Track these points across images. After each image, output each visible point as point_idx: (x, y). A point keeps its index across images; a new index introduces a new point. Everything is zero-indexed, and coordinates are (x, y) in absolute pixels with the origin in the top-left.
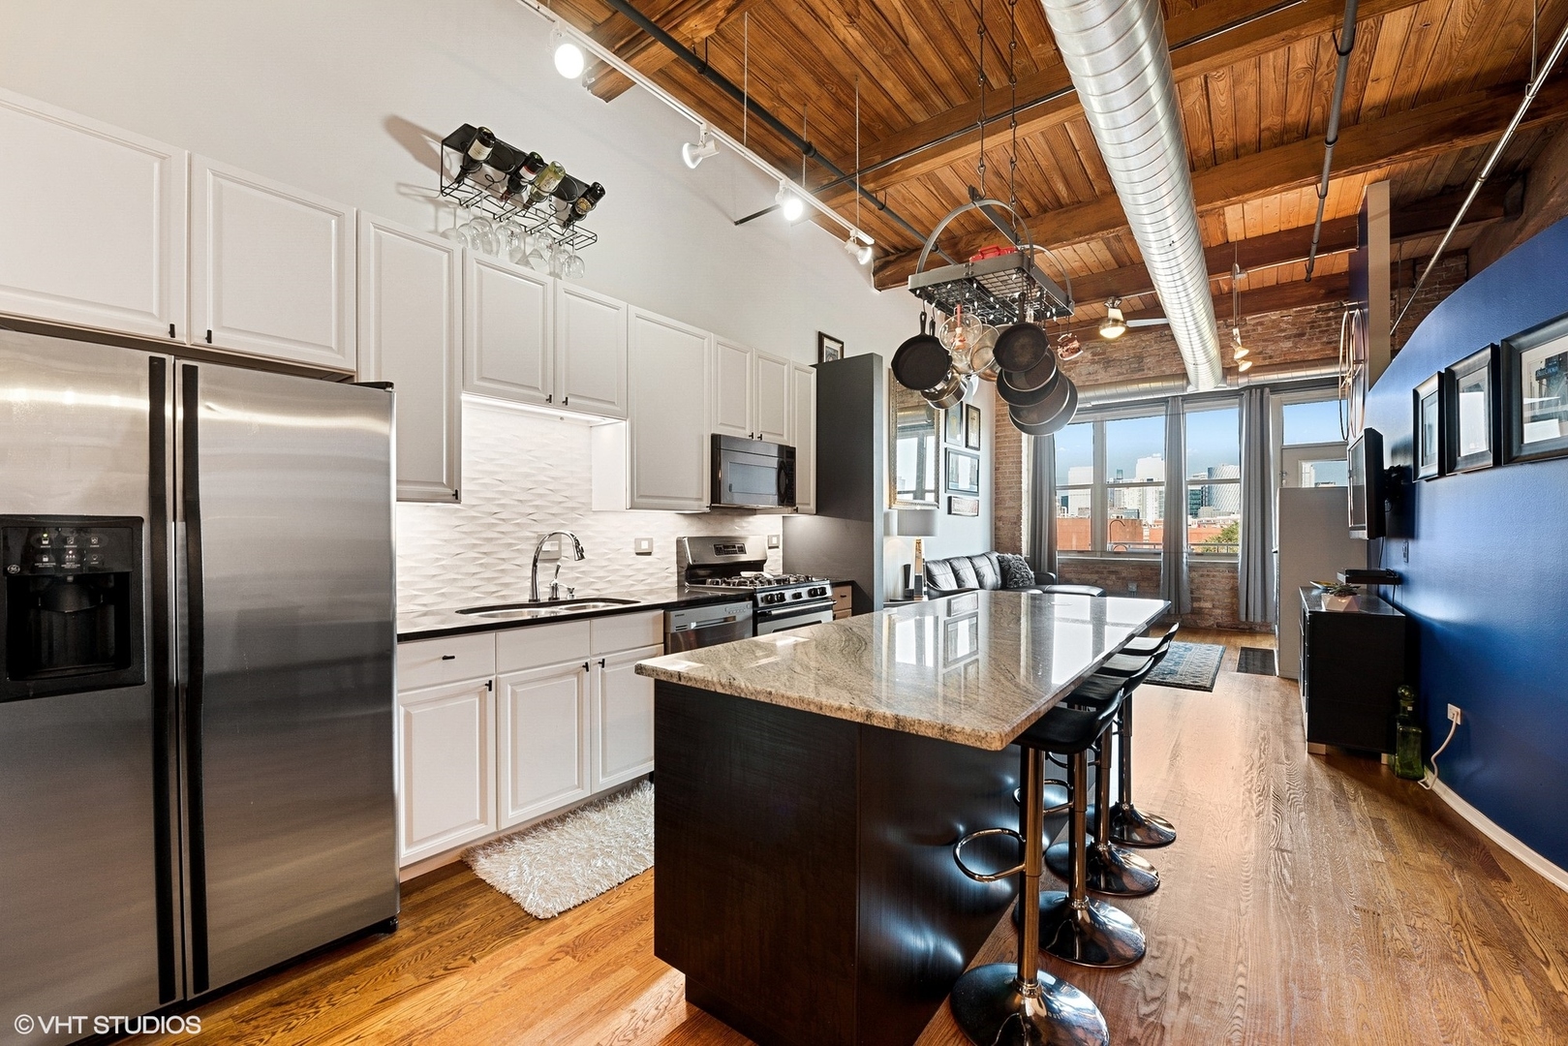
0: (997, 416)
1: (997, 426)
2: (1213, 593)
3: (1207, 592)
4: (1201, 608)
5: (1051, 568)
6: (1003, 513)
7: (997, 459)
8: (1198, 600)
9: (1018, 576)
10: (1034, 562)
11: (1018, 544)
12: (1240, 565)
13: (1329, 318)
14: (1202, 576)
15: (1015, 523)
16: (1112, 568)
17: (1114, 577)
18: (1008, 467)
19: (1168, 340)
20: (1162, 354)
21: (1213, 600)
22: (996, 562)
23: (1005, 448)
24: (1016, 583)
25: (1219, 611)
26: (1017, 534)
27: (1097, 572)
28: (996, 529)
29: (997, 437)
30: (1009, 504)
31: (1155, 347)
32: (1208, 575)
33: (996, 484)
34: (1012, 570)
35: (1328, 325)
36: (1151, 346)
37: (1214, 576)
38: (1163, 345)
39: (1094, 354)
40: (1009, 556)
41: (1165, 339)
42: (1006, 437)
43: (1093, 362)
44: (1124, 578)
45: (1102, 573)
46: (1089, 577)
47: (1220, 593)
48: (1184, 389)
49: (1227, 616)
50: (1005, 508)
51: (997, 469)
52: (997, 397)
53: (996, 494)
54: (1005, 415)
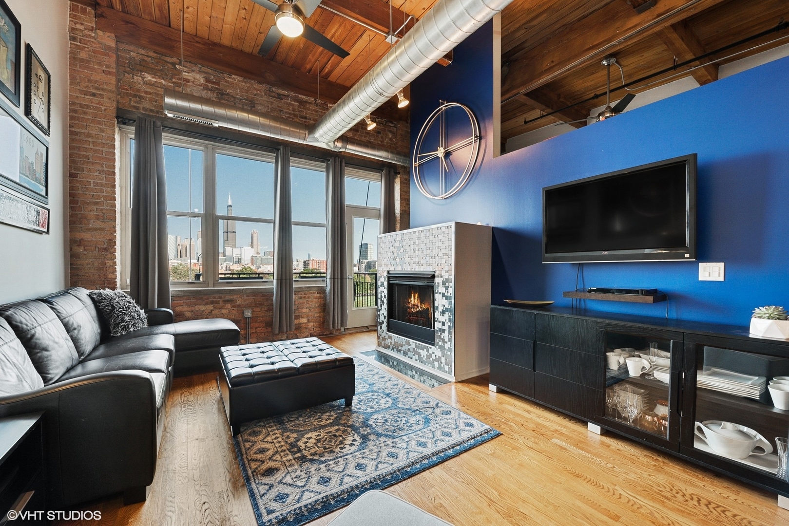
1: (72, 118)
2: (308, 310)
3: (304, 310)
4: (300, 324)
5: (163, 302)
7: (72, 162)
8: (298, 317)
9: (126, 318)
10: (141, 297)
11: (110, 276)
12: (328, 289)
14: (301, 298)
15: (106, 250)
16: (228, 297)
17: (229, 306)
18: (92, 177)
19: (274, 97)
20: (270, 106)
21: (308, 316)
22: (89, 302)
23: (86, 150)
24: (126, 328)
25: (311, 324)
27: (212, 303)
28: (72, 256)
29: (71, 133)
30: (99, 224)
31: (265, 98)
32: (305, 297)
33: (72, 195)
34: (117, 311)
36: (262, 96)
37: (308, 297)
38: (272, 99)
39: (207, 80)
40: (108, 292)
41: (273, 94)
42: (88, 135)
43: (206, 88)
44: (239, 306)
45: (217, 303)
46: (202, 308)
47: (312, 310)
49: (317, 327)
50: (89, 230)
51: (72, 176)
52: (73, 78)
53: (72, 208)
54: (88, 107)
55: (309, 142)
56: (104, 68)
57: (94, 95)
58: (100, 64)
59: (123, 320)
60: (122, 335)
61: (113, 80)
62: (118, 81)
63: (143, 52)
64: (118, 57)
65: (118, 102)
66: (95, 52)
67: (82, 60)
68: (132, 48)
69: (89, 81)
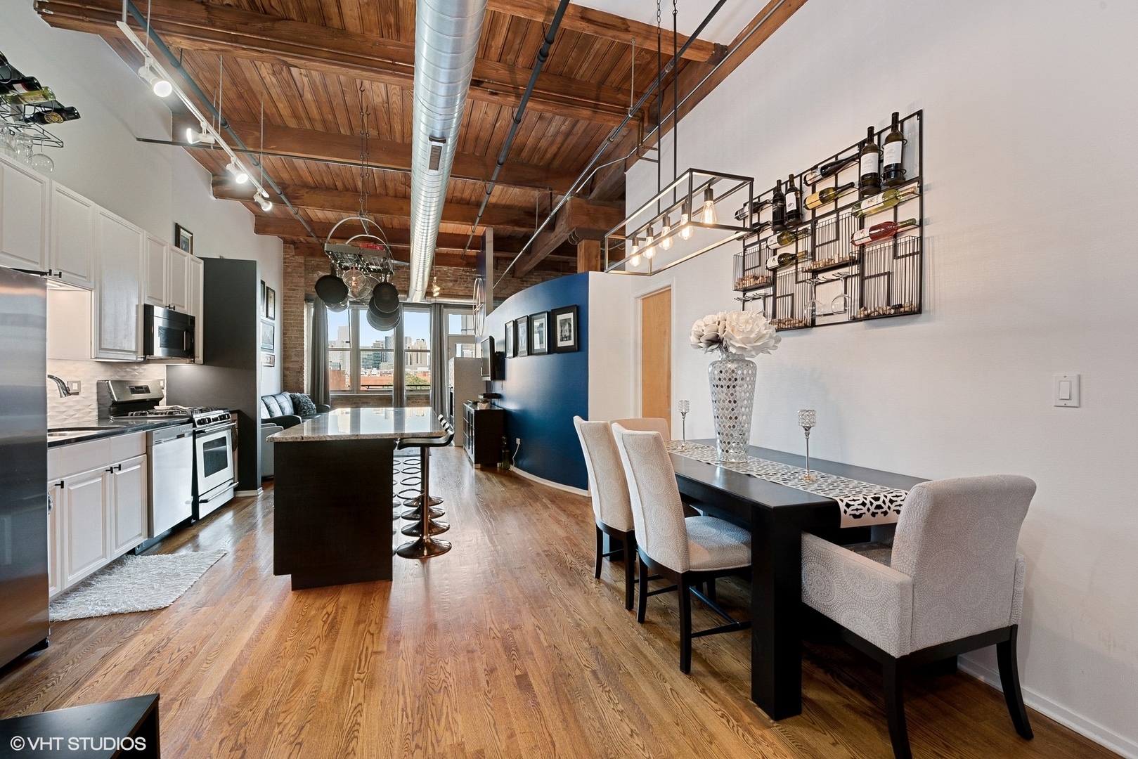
0: (285, 296)
1: (284, 304)
5: (326, 401)
6: (290, 365)
7: (284, 326)
9: (305, 407)
10: (314, 395)
11: (301, 387)
13: (467, 275)
14: (412, 402)
15: (299, 372)
16: (364, 400)
18: (293, 333)
22: (290, 399)
23: (291, 319)
24: (305, 412)
26: (301, 379)
28: (284, 376)
29: (284, 312)
30: (294, 359)
32: (415, 402)
33: (284, 344)
34: (302, 404)
35: (467, 279)
37: (417, 402)
40: (298, 394)
42: (292, 312)
48: (405, 300)
50: (292, 362)
51: (284, 334)
52: (285, 283)
53: (284, 351)
54: (291, 297)
55: (408, 301)
56: (299, 275)
57: (294, 290)
58: (297, 273)
59: (304, 409)
61: (303, 280)
62: (306, 279)
63: (318, 259)
64: (305, 265)
65: (306, 291)
66: (295, 267)
67: (289, 273)
68: (312, 259)
69: (292, 283)
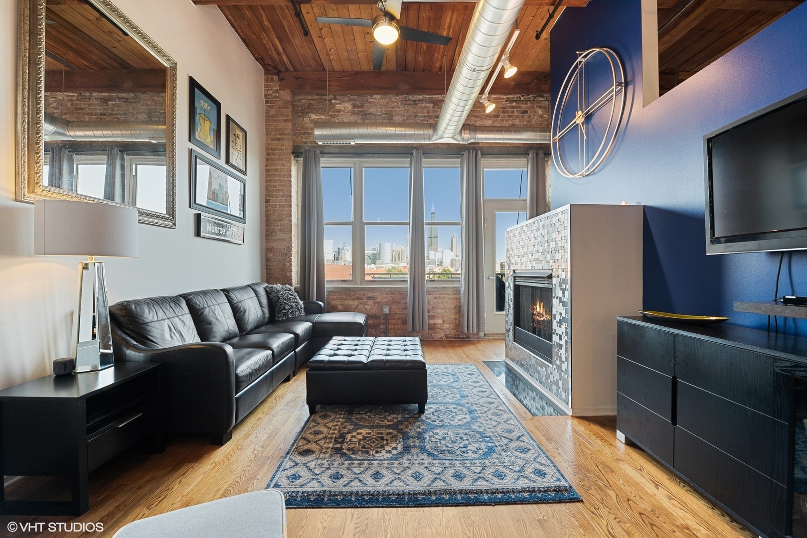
0: (267, 149)
1: (267, 160)
2: (443, 311)
3: (439, 311)
4: (435, 324)
5: (320, 297)
6: (274, 245)
7: (267, 191)
8: (433, 317)
9: (287, 307)
10: (303, 292)
11: (288, 275)
12: (462, 290)
13: (513, 107)
14: (435, 298)
15: (285, 254)
16: (370, 295)
17: (371, 302)
18: (278, 201)
19: (410, 104)
20: (406, 115)
21: (443, 317)
22: (262, 293)
23: (275, 181)
24: (285, 314)
25: (446, 326)
26: (288, 265)
27: (358, 299)
28: (266, 260)
29: (267, 171)
30: (282, 235)
31: (402, 108)
32: (440, 298)
33: (267, 216)
34: (280, 300)
35: (513, 112)
36: (398, 107)
37: (443, 298)
38: (407, 107)
39: (354, 106)
40: (278, 286)
41: (408, 102)
42: (276, 170)
43: (353, 113)
44: (379, 303)
45: (362, 299)
46: (351, 302)
47: (448, 311)
48: (430, 138)
49: (452, 329)
50: (276, 240)
51: (267, 201)
52: (267, 130)
53: (267, 225)
54: (275, 149)
55: (435, 140)
56: (285, 118)
57: (279, 140)
58: (282, 116)
59: (284, 309)
60: (283, 319)
61: (290, 125)
62: (294, 125)
63: (309, 97)
64: (294, 106)
65: (294, 141)
66: (280, 107)
67: (272, 116)
68: (303, 96)
69: (276, 130)
